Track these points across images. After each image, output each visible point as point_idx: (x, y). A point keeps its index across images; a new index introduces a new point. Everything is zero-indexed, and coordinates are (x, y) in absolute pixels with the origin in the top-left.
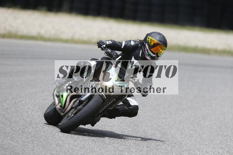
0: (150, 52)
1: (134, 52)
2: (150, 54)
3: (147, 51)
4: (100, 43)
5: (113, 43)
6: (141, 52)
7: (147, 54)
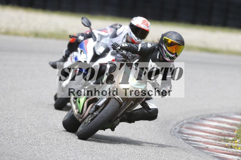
0: (169, 53)
1: (152, 55)
2: (168, 55)
3: (165, 52)
4: (115, 45)
5: (129, 45)
6: (158, 54)
7: (166, 55)
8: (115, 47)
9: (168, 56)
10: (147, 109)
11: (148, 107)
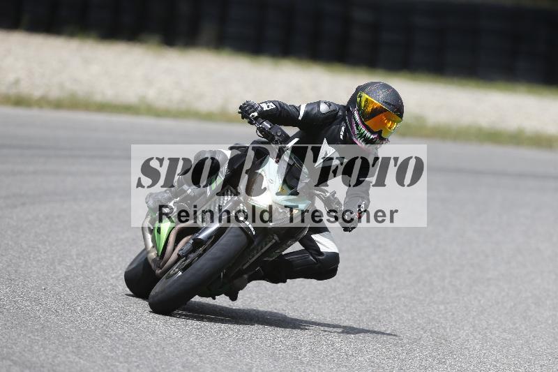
0: (364, 129)
1: (328, 130)
2: (362, 133)
3: (357, 125)
4: (246, 107)
5: (279, 107)
6: (343, 129)
7: (356, 132)
8: (246, 111)
9: (362, 136)
10: (313, 252)
11: (318, 250)
